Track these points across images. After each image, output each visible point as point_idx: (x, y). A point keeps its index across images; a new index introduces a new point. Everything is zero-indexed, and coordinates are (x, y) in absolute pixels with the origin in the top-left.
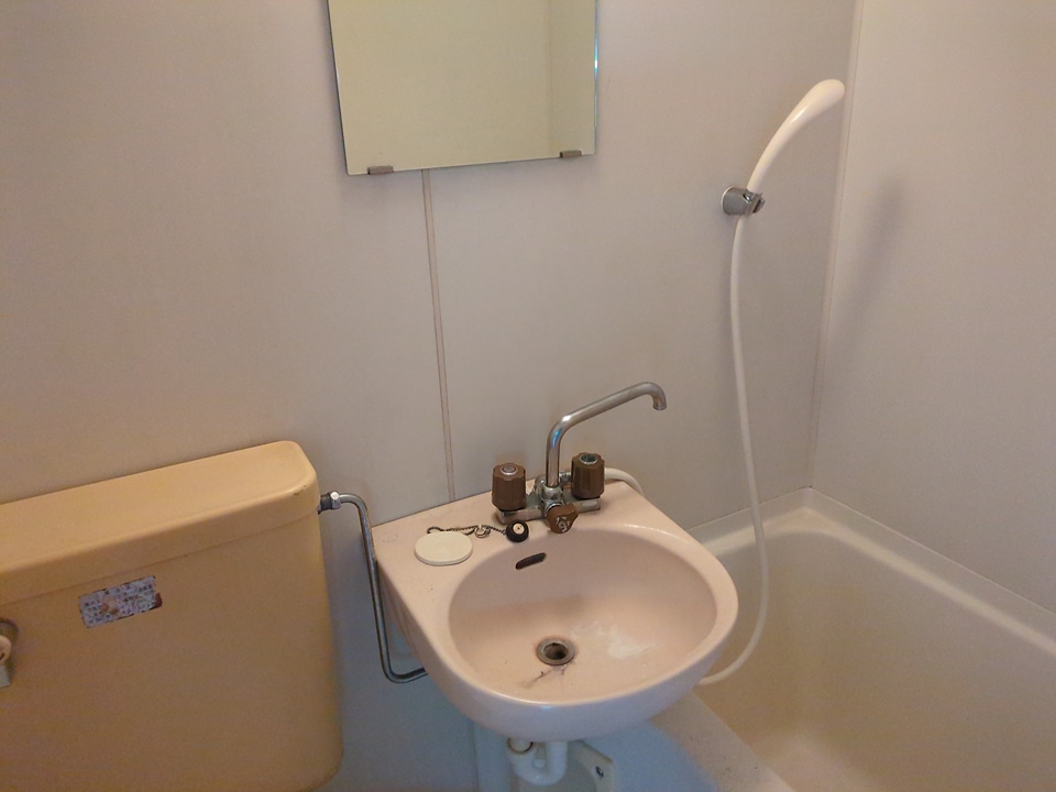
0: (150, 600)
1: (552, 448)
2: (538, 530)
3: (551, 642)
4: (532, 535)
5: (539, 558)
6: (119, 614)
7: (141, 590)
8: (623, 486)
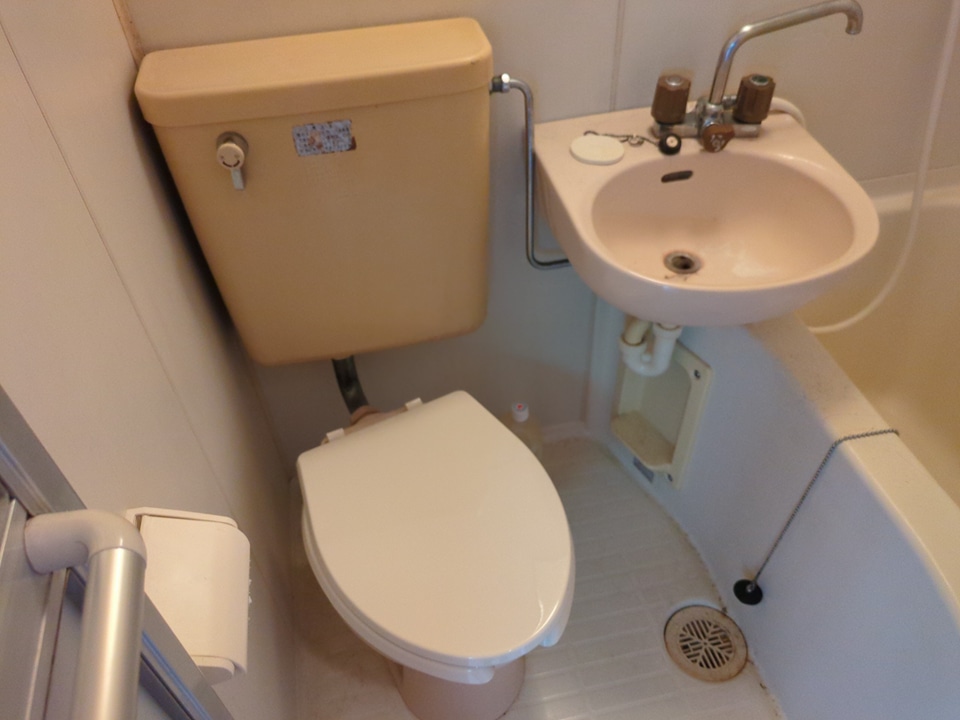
0: (346, 141)
1: (724, 63)
2: (691, 147)
3: (680, 255)
4: (684, 151)
5: (685, 175)
6: (323, 149)
7: (340, 131)
8: (788, 118)
